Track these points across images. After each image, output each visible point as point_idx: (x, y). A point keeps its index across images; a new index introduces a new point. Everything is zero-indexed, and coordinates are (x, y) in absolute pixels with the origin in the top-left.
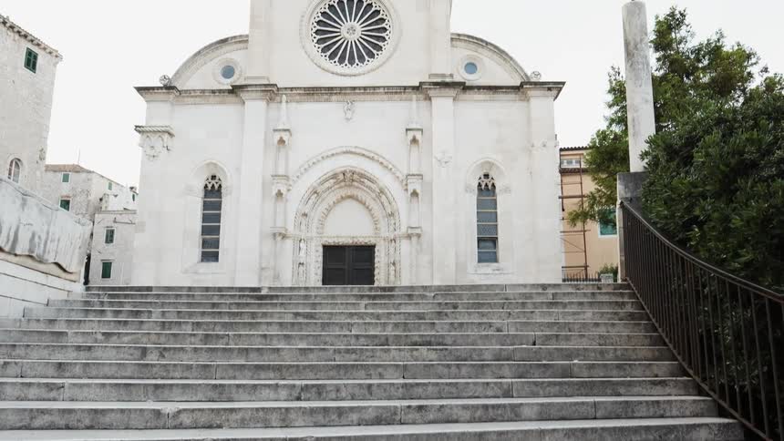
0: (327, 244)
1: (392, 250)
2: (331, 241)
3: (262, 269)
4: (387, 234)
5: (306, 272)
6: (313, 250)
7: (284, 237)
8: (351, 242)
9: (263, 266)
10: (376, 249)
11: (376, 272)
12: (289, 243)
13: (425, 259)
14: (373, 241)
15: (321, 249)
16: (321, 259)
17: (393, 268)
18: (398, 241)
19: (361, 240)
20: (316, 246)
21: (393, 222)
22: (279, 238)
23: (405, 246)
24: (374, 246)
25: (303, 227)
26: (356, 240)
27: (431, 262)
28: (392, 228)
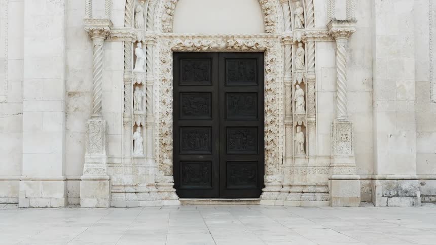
0: (181, 49)
1: (298, 61)
2: (188, 45)
3: (70, 94)
4: (288, 33)
5: (146, 100)
6: (158, 61)
7: (108, 37)
8: (223, 45)
9: (73, 88)
10: (267, 59)
11: (268, 97)
12: (116, 49)
13: (358, 76)
14: (262, 45)
15: (170, 58)
16: (170, 76)
17: (300, 91)
18: (310, 45)
19: (241, 42)
20: (162, 52)
21: (299, 11)
22: (99, 41)
23: (323, 54)
24: (262, 54)
25: (140, 19)
26: (232, 43)
27: (371, 83)
28: (298, 21)
